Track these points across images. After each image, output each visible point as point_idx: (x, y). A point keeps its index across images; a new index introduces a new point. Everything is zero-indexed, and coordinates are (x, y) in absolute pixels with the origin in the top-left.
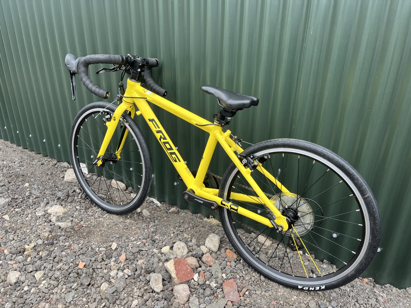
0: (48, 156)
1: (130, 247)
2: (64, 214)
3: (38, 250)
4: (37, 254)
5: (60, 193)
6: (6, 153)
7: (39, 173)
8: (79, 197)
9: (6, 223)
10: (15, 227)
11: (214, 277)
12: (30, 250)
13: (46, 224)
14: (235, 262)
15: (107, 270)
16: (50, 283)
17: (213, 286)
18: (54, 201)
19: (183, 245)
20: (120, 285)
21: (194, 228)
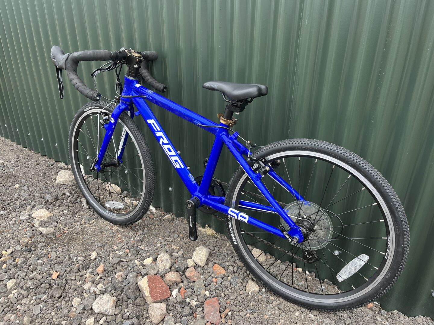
0: (46, 156)
1: (111, 257)
2: (48, 218)
3: (14, 256)
4: (13, 261)
5: (48, 196)
6: (3, 152)
7: (31, 174)
8: (68, 201)
11: (196, 295)
12: (6, 256)
13: (28, 229)
14: (222, 278)
15: (81, 282)
16: (20, 293)
17: (193, 304)
18: (41, 204)
19: (167, 258)
20: (89, 302)
21: (184, 238)
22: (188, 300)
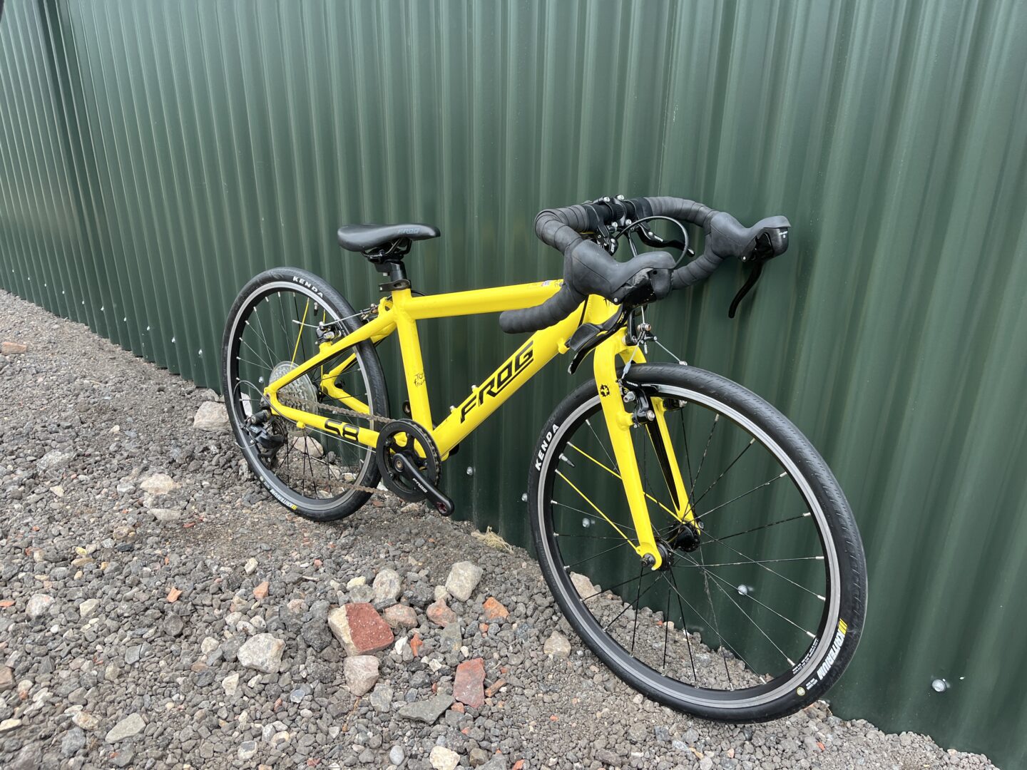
0: (179, 374)
1: (284, 571)
2: (170, 492)
3: (99, 558)
4: (96, 567)
5: (175, 450)
6: (94, 362)
7: (146, 407)
8: (214, 462)
9: (54, 502)
10: (70, 511)
11: (442, 651)
12: (84, 556)
13: (130, 510)
14: (501, 626)
15: (221, 611)
16: (103, 624)
17: (434, 667)
18: (161, 465)
19: (392, 578)
20: (232, 646)
21: (436, 546)
22: (425, 660)
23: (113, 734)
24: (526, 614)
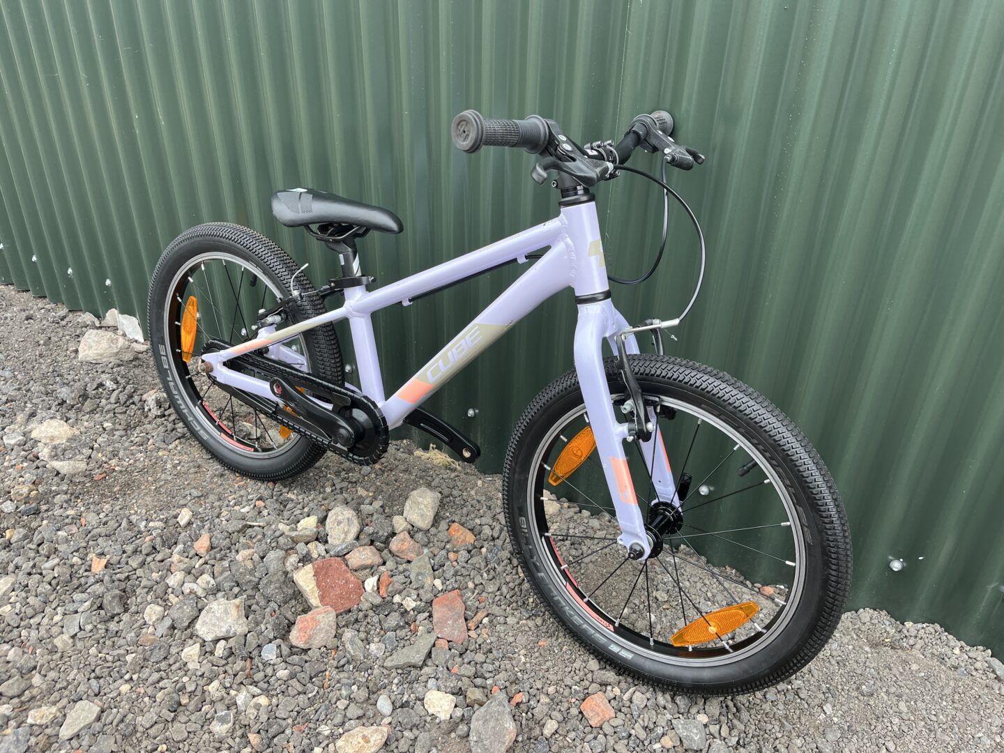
0: (46, 297)
1: (223, 519)
2: (69, 440)
5: (64, 389)
7: (17, 340)
8: (113, 400)
11: (414, 587)
13: (25, 464)
14: (469, 552)
15: (161, 573)
16: (24, 603)
17: (408, 606)
18: (50, 409)
19: (350, 516)
20: (182, 613)
21: (383, 472)
22: (397, 599)
23: (67, 729)
24: (492, 536)
